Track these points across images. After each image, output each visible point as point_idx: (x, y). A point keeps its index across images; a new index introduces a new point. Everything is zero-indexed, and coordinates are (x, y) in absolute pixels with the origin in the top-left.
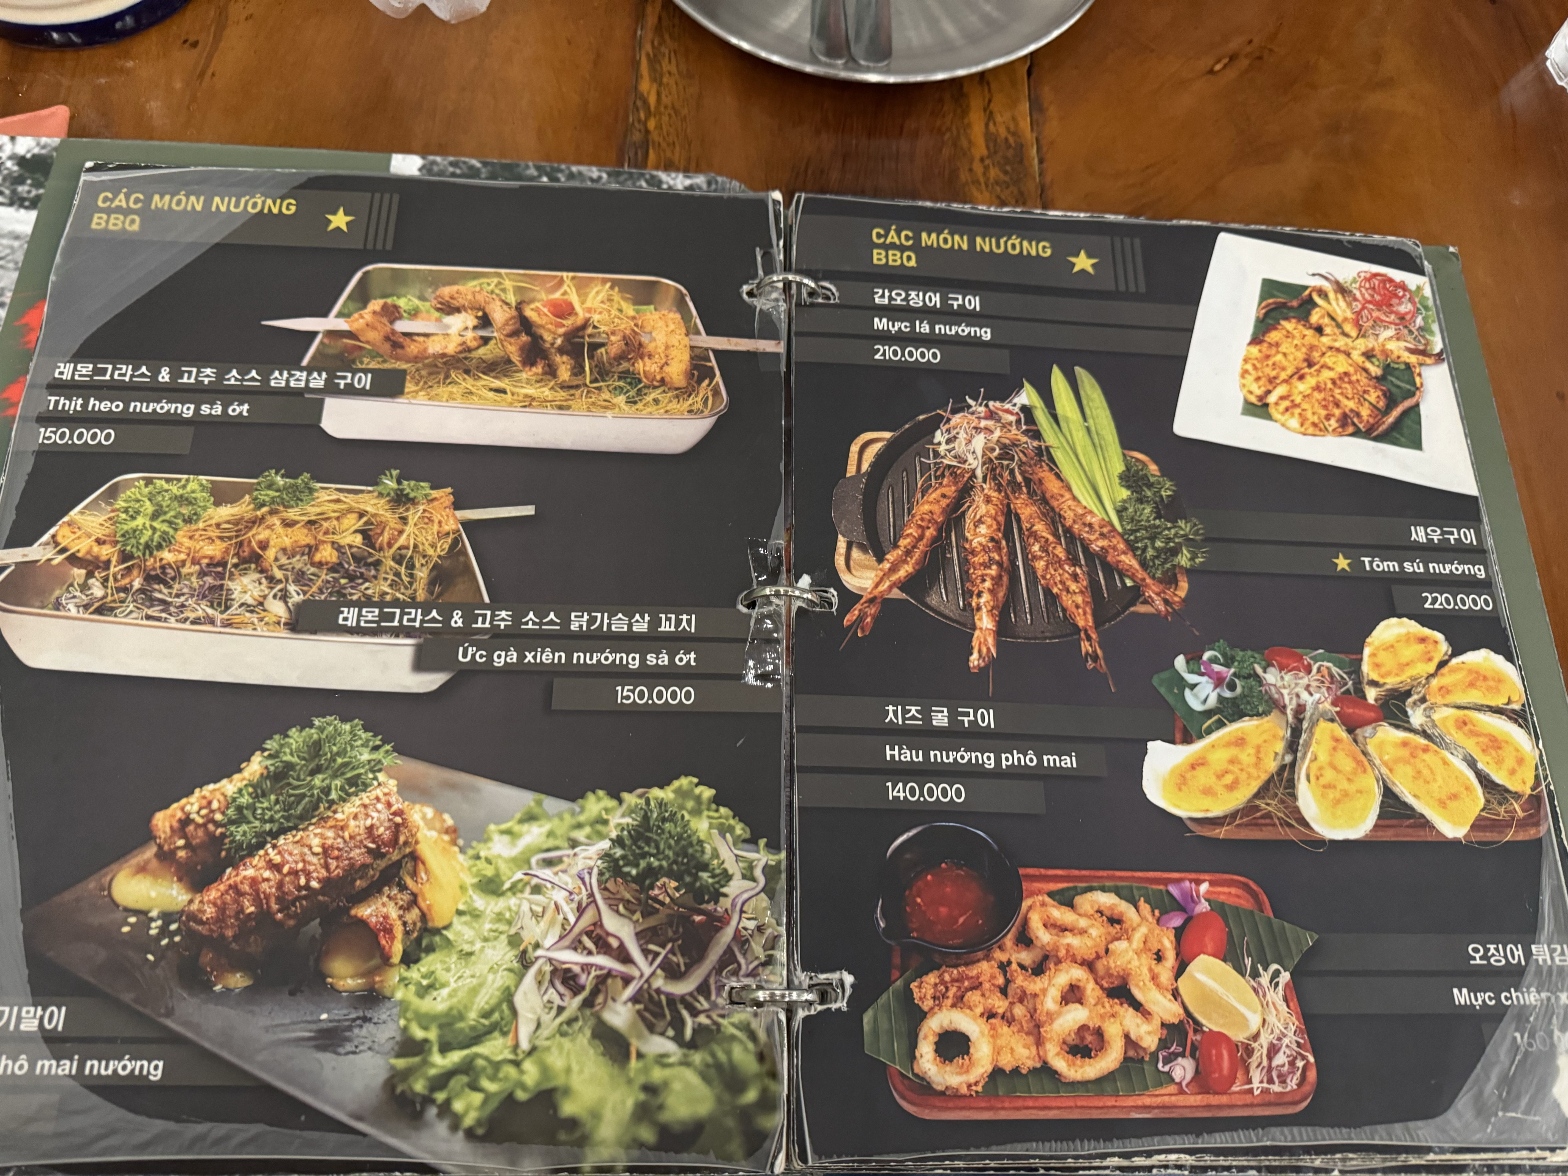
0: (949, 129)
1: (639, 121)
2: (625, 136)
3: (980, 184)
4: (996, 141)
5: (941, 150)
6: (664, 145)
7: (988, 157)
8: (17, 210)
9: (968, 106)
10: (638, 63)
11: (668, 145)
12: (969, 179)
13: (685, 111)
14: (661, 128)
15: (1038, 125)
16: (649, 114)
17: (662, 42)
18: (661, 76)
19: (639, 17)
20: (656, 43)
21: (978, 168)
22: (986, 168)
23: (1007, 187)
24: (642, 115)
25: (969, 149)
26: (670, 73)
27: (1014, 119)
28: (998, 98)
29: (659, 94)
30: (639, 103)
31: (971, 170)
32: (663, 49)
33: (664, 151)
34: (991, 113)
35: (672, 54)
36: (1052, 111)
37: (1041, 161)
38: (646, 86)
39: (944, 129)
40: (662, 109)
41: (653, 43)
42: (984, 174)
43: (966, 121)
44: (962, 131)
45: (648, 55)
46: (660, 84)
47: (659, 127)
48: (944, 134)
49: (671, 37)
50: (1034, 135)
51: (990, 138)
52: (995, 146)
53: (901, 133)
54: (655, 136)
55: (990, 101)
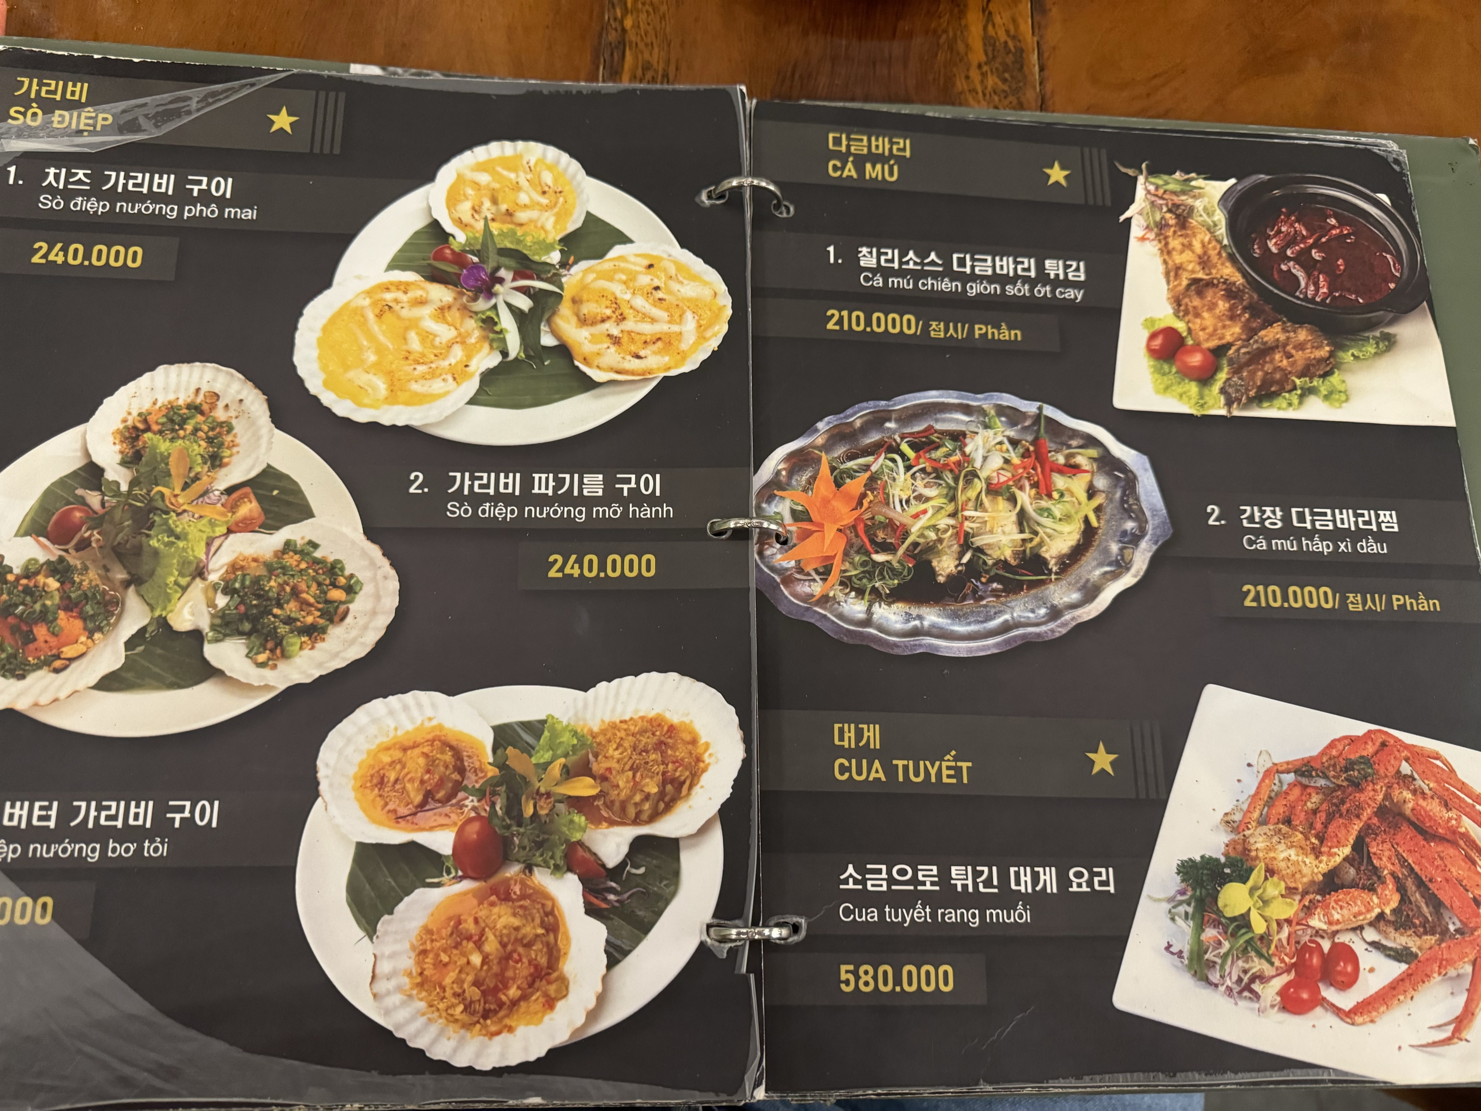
1: (615, 19)
2: (600, 36)
3: (977, 93)
4: (994, 45)
5: (936, 55)
6: (641, 45)
7: (986, 64)
11: (646, 45)
12: (966, 87)
13: (664, 8)
14: (639, 27)
16: (625, 11)
21: (975, 74)
22: (984, 75)
23: (1006, 97)
24: (619, 14)
25: (966, 54)
31: (967, 77)
33: (642, 52)
37: (1042, 69)
39: (940, 32)
40: (640, 6)
42: (982, 81)
43: (963, 22)
47: (636, 26)
48: (940, 37)
50: (1035, 39)
51: (989, 42)
52: (994, 50)
54: (632, 36)
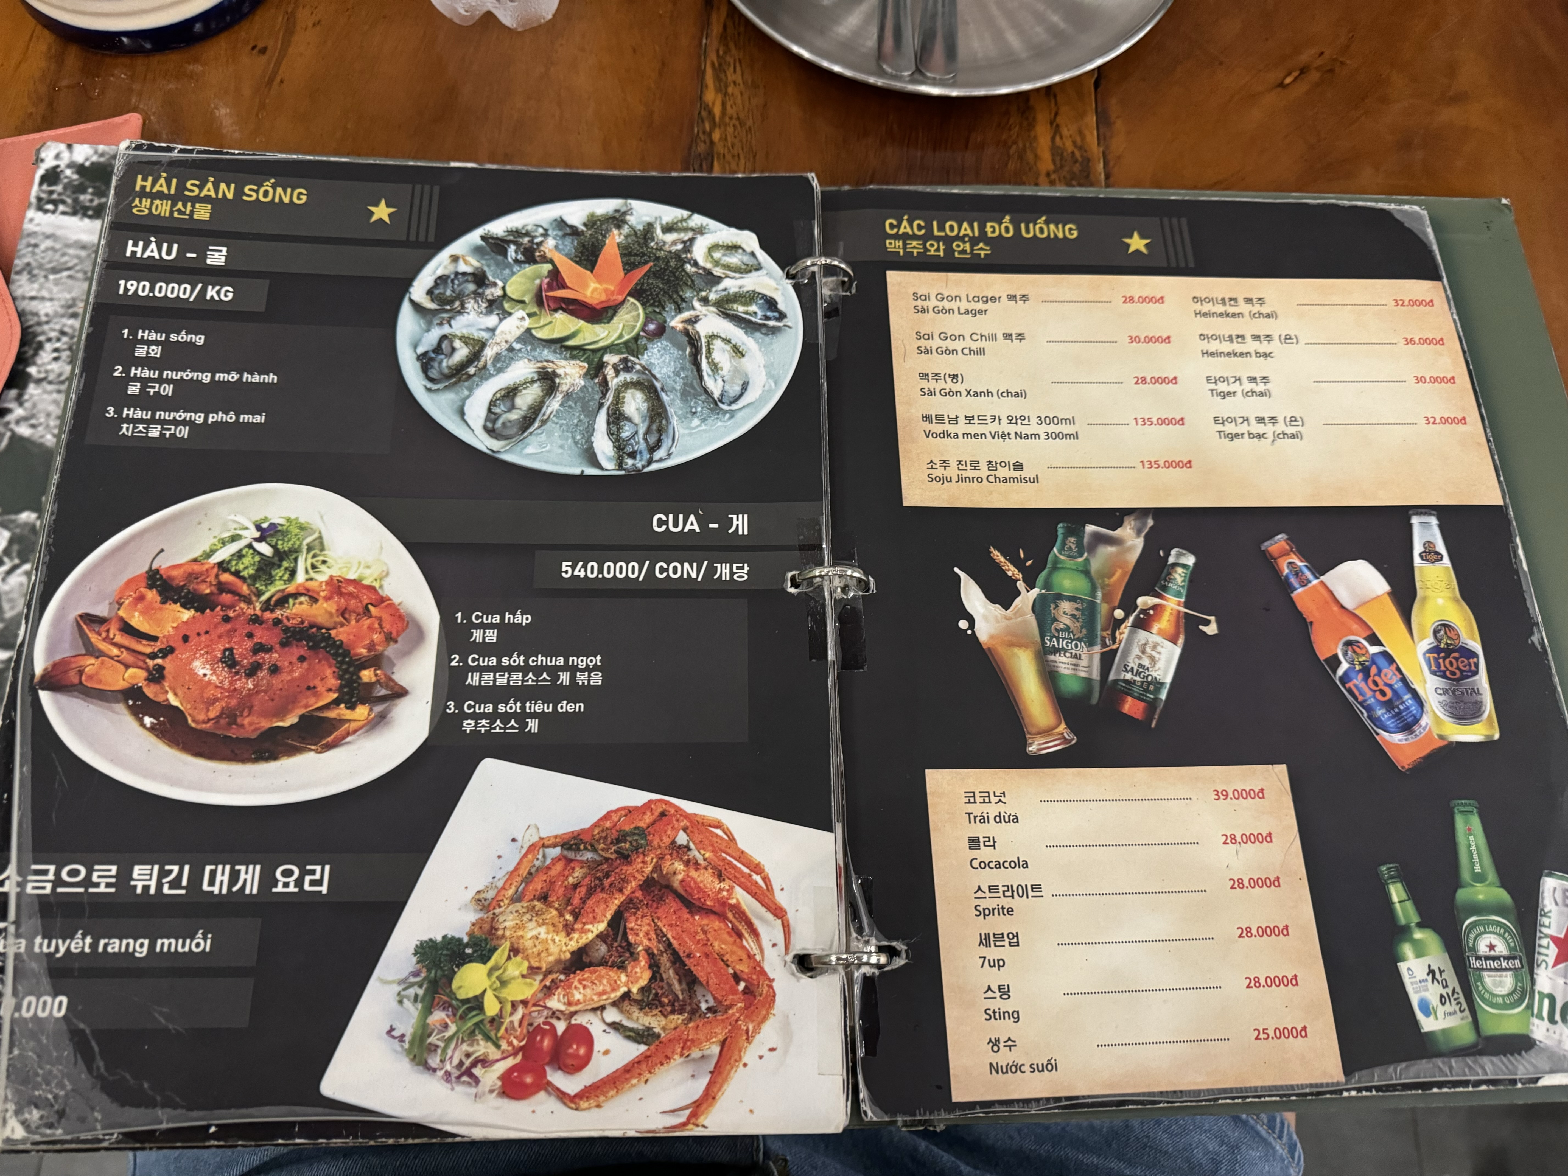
0: (1015, 143)
8: (81, 219)
9: (1034, 119)
10: (704, 72)
15: (1105, 139)
17: (727, 51)
18: (726, 87)
19: (705, 26)
20: (721, 53)
26: (734, 83)
27: (1080, 133)
28: (1064, 110)
29: (724, 104)
30: (704, 114)
32: (728, 58)
34: (1058, 126)
35: (738, 65)
36: (1119, 125)
38: (710, 96)
41: (718, 51)
44: (1028, 145)
45: (713, 64)
46: (726, 94)
49: (736, 46)
53: (966, 147)
55: (1056, 114)
